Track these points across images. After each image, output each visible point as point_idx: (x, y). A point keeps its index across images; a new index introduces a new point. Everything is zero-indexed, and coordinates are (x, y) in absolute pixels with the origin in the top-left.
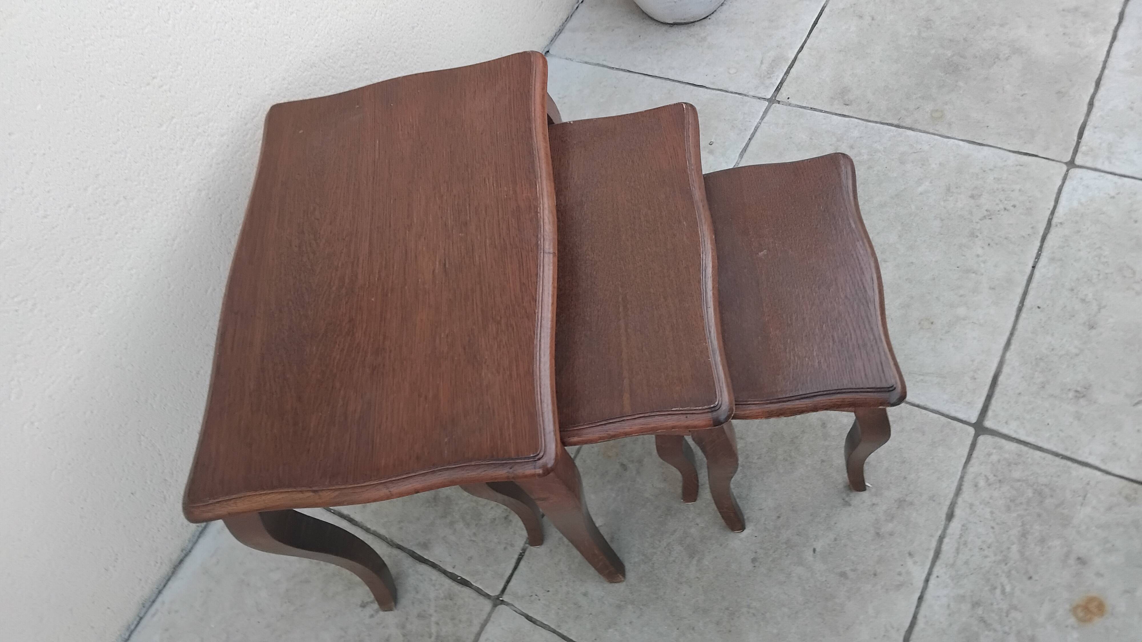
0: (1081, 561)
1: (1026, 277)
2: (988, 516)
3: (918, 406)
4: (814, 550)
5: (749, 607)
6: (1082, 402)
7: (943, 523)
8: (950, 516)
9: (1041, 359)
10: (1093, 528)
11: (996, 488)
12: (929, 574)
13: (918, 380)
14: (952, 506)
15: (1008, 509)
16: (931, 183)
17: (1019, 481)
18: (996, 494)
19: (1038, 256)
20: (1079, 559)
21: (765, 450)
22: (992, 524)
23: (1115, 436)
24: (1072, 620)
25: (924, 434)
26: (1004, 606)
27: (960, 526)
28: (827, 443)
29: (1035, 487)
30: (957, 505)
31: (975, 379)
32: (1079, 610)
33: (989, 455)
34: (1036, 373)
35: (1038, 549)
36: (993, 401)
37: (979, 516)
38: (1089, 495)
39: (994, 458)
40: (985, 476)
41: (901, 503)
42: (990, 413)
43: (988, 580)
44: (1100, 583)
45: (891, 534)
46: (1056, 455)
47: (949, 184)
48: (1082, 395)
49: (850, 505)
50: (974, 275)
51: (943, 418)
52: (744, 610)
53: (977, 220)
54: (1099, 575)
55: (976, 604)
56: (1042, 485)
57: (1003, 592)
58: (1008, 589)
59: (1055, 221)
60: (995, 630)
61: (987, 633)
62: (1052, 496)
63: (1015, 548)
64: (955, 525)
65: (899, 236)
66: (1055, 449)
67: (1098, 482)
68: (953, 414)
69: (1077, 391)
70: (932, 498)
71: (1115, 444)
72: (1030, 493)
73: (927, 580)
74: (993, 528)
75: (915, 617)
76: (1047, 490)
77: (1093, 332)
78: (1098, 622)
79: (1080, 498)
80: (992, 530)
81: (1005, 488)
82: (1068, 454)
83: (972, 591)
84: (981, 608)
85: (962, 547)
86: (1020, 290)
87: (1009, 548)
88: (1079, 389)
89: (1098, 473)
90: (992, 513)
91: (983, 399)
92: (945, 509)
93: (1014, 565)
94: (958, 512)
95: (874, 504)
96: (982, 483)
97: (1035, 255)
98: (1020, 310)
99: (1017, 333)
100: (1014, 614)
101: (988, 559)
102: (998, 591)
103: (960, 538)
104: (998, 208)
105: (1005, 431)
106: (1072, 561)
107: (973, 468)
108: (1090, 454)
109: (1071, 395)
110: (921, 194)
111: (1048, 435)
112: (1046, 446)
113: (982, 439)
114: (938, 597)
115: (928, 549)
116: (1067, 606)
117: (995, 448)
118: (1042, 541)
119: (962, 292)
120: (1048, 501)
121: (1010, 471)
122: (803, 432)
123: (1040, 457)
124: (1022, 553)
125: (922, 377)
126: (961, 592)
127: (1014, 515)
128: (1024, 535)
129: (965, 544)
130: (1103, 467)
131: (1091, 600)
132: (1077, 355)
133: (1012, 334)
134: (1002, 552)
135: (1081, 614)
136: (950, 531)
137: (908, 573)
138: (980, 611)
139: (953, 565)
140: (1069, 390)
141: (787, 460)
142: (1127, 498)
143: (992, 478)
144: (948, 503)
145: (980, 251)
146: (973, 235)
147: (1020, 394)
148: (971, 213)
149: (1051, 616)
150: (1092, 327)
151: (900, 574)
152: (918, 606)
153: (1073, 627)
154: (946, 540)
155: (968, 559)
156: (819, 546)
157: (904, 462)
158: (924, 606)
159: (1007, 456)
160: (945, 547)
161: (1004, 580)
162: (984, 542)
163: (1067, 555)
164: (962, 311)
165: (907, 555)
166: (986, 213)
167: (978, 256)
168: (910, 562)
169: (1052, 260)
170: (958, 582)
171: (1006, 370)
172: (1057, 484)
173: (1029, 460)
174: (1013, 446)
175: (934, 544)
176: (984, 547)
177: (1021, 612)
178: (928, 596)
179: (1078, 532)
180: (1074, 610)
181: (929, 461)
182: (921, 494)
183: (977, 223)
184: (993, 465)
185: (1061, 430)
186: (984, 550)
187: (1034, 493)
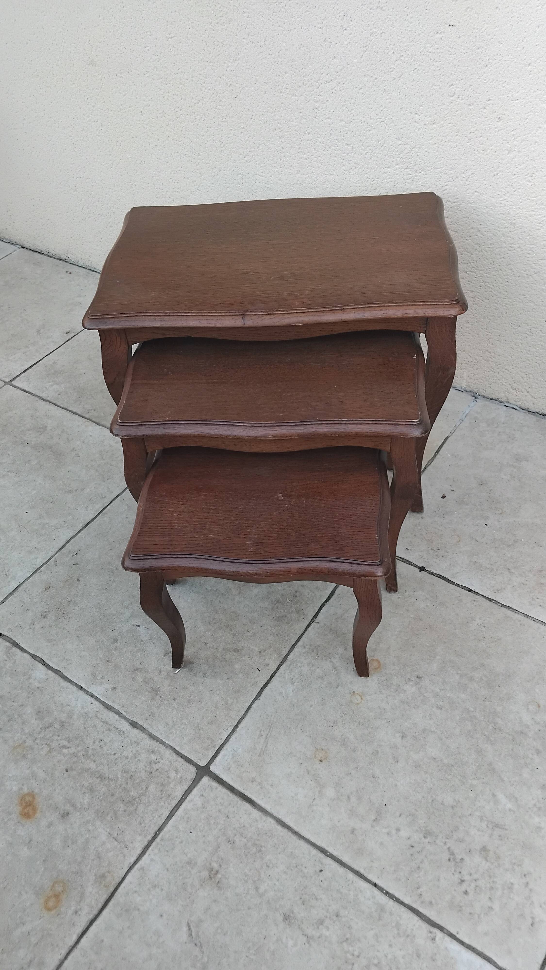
0: (65, 815)
1: (362, 871)
2: (125, 753)
3: (237, 726)
4: (139, 626)
5: (114, 581)
6: (205, 874)
7: (130, 718)
8: (134, 725)
9: (260, 851)
10: (87, 836)
11: (146, 767)
12: (96, 698)
13: (262, 732)
14: (143, 730)
15: (125, 771)
16: (510, 810)
17: (147, 788)
18: (141, 766)
19: (387, 894)
20: (68, 814)
21: (226, 606)
22: (118, 755)
23: (162, 890)
24: (26, 790)
25: (210, 723)
26: (54, 745)
27: (124, 730)
28: (220, 649)
29: (137, 800)
30: (141, 732)
31: (252, 782)
32: (31, 799)
33: (177, 771)
34: (245, 840)
35: (86, 784)
36: (225, 791)
37: (127, 747)
38: (116, 843)
39: (173, 775)
40: (159, 762)
41: (155, 691)
42: (215, 784)
43: (76, 738)
44: (44, 823)
45: (133, 679)
46: (160, 829)
47: (506, 830)
48: (212, 876)
49: (165, 656)
50: (373, 818)
51: (220, 742)
52: (112, 579)
53: (448, 845)
54: (50, 825)
55: (63, 725)
56: (137, 807)
57: (64, 747)
58: (65, 751)
59: (439, 934)
60: (40, 733)
61: (41, 726)
62: (125, 811)
63: (93, 766)
64: (125, 726)
65: (434, 758)
66: (166, 829)
67: (124, 856)
68: (222, 752)
69: (217, 872)
70: (152, 715)
71: (155, 887)
72: (133, 793)
73: (92, 696)
74: (115, 754)
75: (70, 681)
76: (132, 809)
77: (280, 918)
78: (17, 809)
79: (115, 835)
80: (113, 753)
81: (144, 775)
82: (158, 839)
83: (73, 724)
84: (58, 727)
85: (108, 726)
86: (345, 859)
87: (95, 761)
88: (219, 876)
89: (133, 860)
90: (127, 758)
91: (231, 783)
92: (141, 722)
93: (80, 761)
94: (136, 731)
95: (161, 672)
96: (153, 757)
97: (391, 891)
98: (323, 851)
99: (295, 838)
100: (46, 749)
101: (91, 744)
102: (66, 743)
103: (115, 727)
104: (464, 872)
105: (195, 792)
106: (68, 807)
107: (168, 753)
108: (152, 860)
109: (215, 865)
110: (494, 795)
111: (180, 828)
112: (171, 823)
113: (193, 770)
114: (77, 700)
115: (113, 702)
116: (36, 791)
117: (181, 778)
118: (92, 790)
119: (353, 799)
120: (121, 807)
121: (157, 784)
122: (234, 635)
123: (162, 814)
124: (87, 770)
125: (264, 736)
126: (75, 717)
127: (119, 775)
128: (101, 777)
129: (109, 730)
130: (137, 866)
131: (35, 810)
132: (257, 889)
133: (295, 833)
134: (94, 755)
135: (27, 799)
136: (123, 721)
137: (101, 684)
138: (57, 726)
139: (96, 716)
140: (221, 866)
141: (213, 620)
142: (103, 876)
143: (156, 767)
144: (145, 726)
145: (404, 833)
146: (427, 834)
147: (228, 817)
148: (460, 841)
149: (34, 776)
150: (286, 918)
151: (103, 677)
152: (76, 685)
153: (21, 789)
154: (117, 717)
155: (96, 728)
156: (141, 629)
157: (189, 702)
158: (75, 689)
159: (172, 786)
160: (111, 714)
161: (72, 750)
162: (106, 744)
163: (73, 805)
164: (330, 792)
165: (115, 686)
166: (459, 857)
167: (398, 830)
168: (109, 686)
169: (382, 909)
170: (83, 716)
171: (256, 813)
172: (134, 820)
173: (162, 804)
174: (179, 793)
175: (116, 707)
176: (102, 743)
177: (46, 755)
178: (81, 693)
179: (88, 822)
180: (32, 794)
181: (184, 721)
182: (158, 707)
183: (445, 843)
184: (167, 771)
185: (181, 842)
186: (99, 742)
187: (132, 797)
